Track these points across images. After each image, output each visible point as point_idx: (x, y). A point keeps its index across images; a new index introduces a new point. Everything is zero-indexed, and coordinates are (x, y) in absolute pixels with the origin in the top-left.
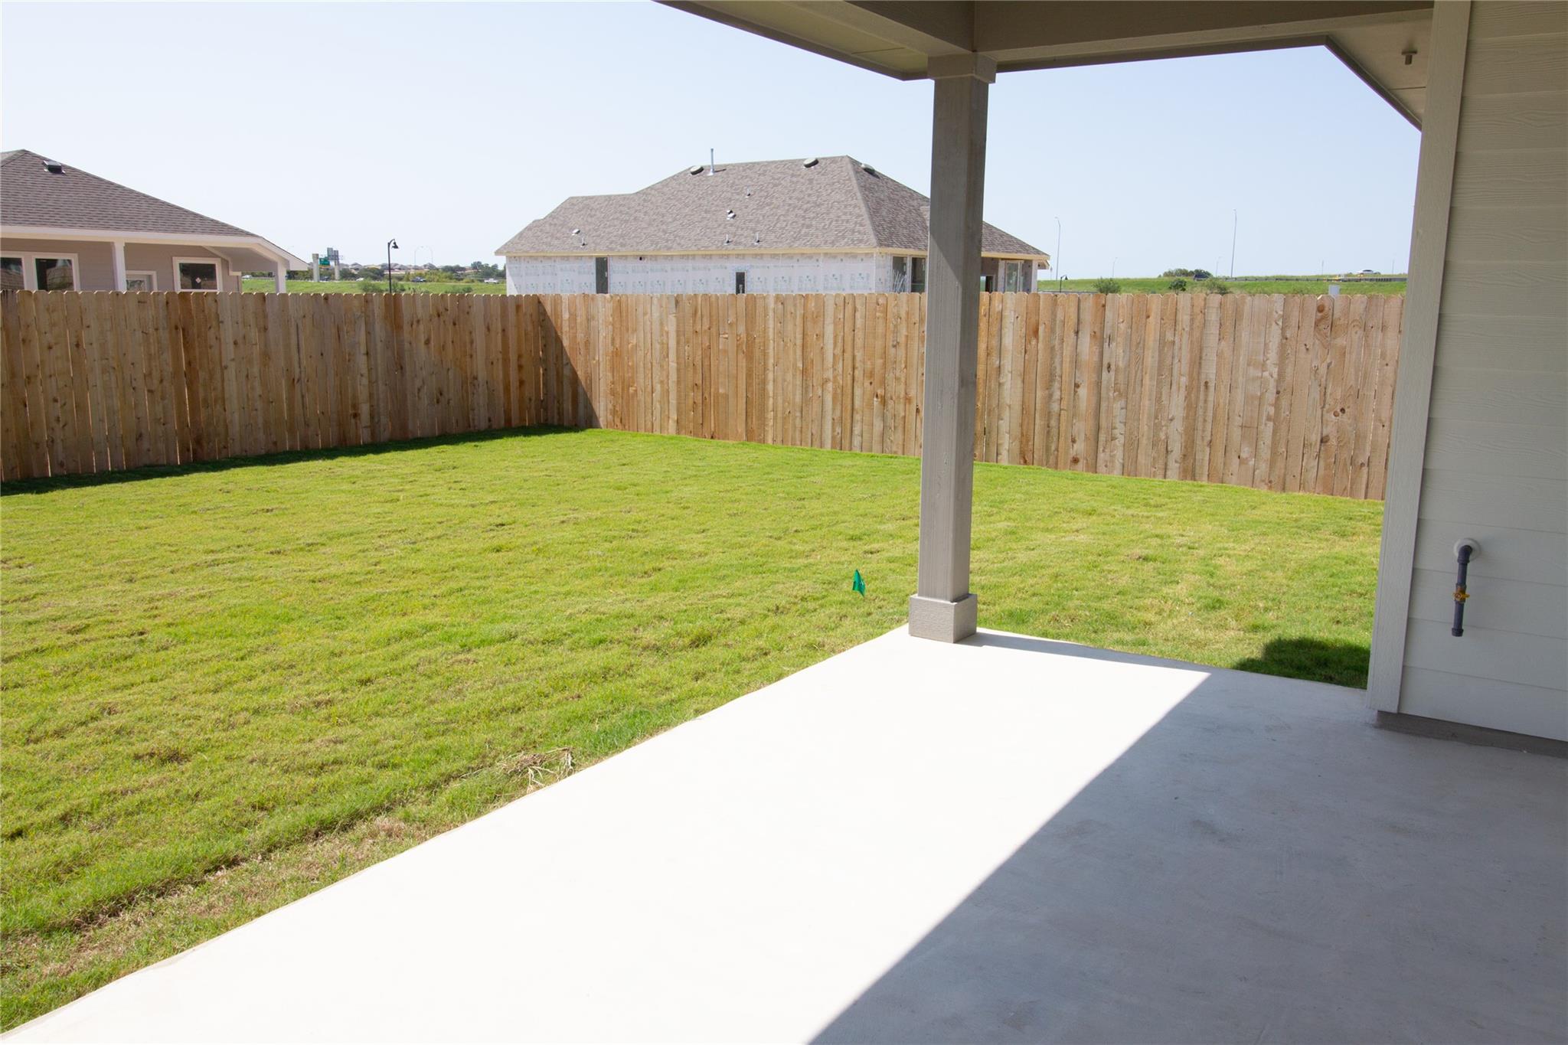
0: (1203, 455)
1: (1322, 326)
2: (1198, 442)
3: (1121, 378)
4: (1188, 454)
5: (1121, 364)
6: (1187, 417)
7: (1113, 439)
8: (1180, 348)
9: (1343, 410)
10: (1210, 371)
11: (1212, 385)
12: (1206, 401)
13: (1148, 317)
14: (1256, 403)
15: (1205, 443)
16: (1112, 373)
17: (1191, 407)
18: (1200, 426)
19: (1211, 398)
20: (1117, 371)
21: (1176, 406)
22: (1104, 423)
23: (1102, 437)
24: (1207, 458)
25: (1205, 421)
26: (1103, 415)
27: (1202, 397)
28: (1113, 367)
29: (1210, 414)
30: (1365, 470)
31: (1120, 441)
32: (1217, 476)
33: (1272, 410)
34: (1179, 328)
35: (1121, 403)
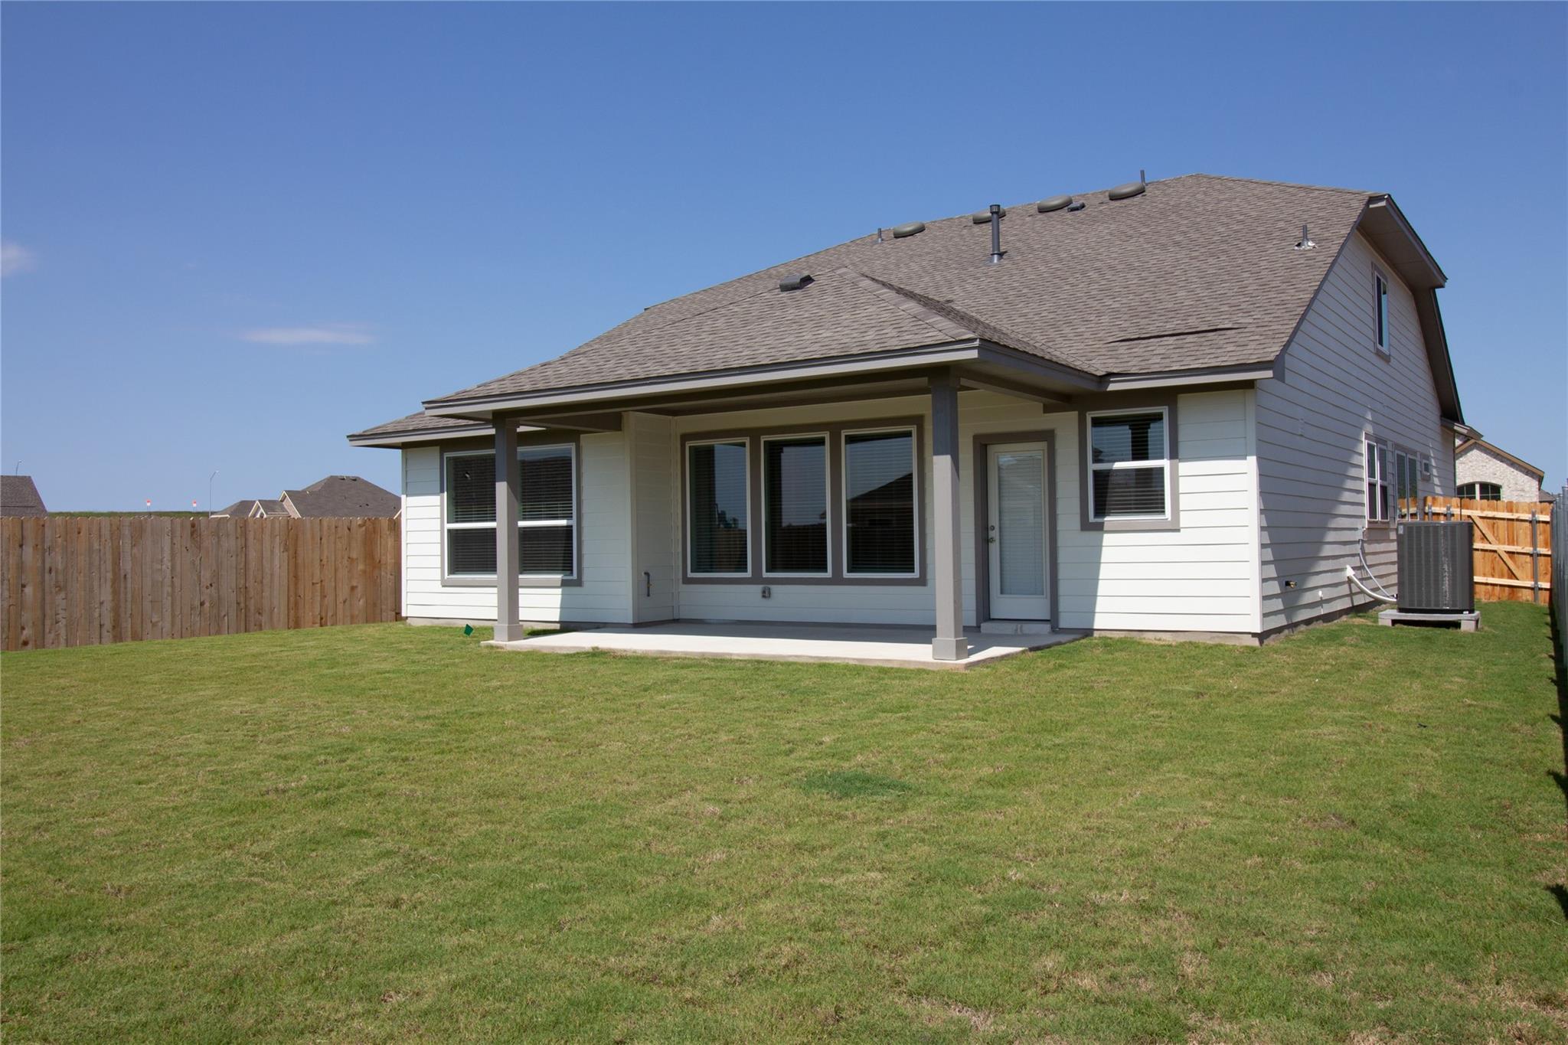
0: (127, 625)
1: (195, 536)
2: (123, 615)
3: (61, 578)
4: (116, 625)
5: (60, 567)
6: (113, 600)
7: (57, 622)
8: (105, 554)
9: (211, 585)
10: (127, 566)
11: (129, 576)
12: (126, 588)
13: (79, 533)
14: (160, 584)
15: (128, 615)
16: (53, 574)
17: (116, 593)
18: (122, 605)
19: (129, 585)
20: (57, 572)
21: (106, 594)
22: (48, 612)
23: (48, 622)
24: (129, 626)
25: (126, 601)
26: (47, 607)
27: (122, 585)
28: (53, 569)
29: (129, 596)
30: (226, 618)
31: (63, 623)
32: (136, 637)
33: (170, 589)
34: (103, 540)
35: (62, 595)
